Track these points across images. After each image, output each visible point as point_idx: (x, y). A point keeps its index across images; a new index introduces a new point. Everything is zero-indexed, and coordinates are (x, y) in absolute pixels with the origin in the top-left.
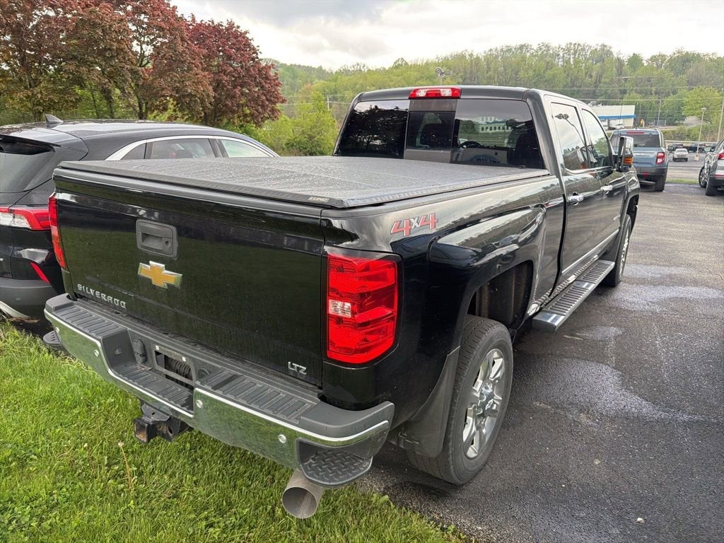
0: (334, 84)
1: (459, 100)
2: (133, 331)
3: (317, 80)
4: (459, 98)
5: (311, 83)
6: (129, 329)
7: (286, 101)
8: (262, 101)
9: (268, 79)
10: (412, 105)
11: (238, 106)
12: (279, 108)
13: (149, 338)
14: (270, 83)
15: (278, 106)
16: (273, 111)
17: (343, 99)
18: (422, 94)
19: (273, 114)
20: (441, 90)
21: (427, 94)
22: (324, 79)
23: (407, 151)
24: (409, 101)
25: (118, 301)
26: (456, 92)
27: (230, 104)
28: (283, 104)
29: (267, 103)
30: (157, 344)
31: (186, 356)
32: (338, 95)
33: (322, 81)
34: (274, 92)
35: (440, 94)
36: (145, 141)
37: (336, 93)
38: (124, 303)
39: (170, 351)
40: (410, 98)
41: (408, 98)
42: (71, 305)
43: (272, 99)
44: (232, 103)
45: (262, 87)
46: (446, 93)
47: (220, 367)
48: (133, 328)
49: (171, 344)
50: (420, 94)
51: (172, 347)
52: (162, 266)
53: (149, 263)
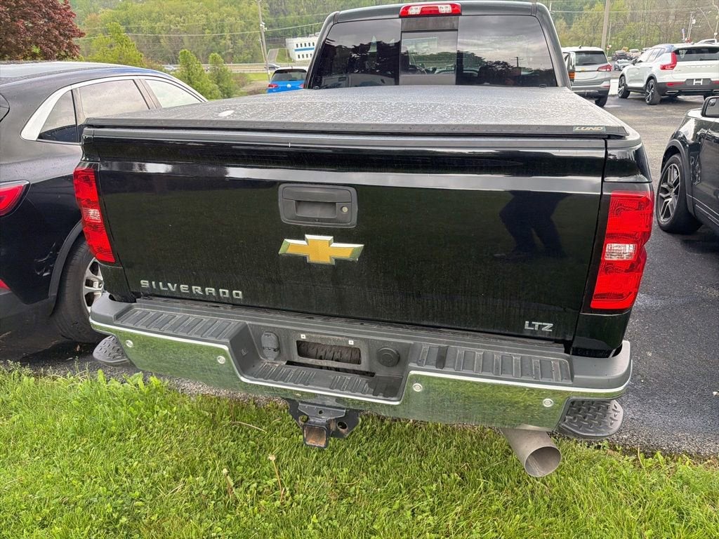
0: (124, 12)
1: (460, 17)
2: (254, 323)
3: (102, 9)
4: (460, 14)
5: (96, 11)
6: (247, 322)
7: (84, 34)
8: (56, 37)
9: (57, 9)
10: (404, 24)
11: (25, 43)
12: (76, 43)
13: (288, 327)
14: (60, 14)
15: (74, 41)
16: (70, 47)
17: (139, 30)
18: (415, 10)
19: (71, 51)
20: (439, 6)
21: (422, 11)
22: (111, 8)
23: (403, 77)
24: (400, 19)
25: (227, 291)
26: (456, 8)
27: (13, 41)
28: (81, 38)
29: (62, 38)
30: (303, 332)
31: (352, 338)
32: (132, 26)
33: (109, 10)
34: (67, 24)
35: (438, 11)
36: (69, 88)
37: (129, 24)
38: (240, 292)
39: (327, 337)
40: (400, 17)
41: (397, 16)
42: (130, 308)
43: (67, 32)
44: (17, 40)
45: (51, 19)
46: (445, 9)
47: (412, 342)
48: (255, 320)
49: (328, 329)
50: (413, 11)
51: (329, 332)
52: (330, 238)
53: (303, 238)
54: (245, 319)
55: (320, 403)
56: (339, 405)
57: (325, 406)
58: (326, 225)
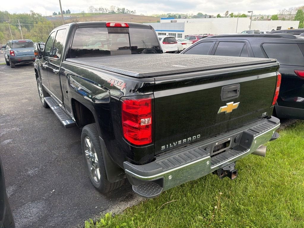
1: (129, 28)
10: (109, 30)
13: (213, 142)
20: (121, 24)
24: (107, 28)
25: (195, 137)
26: (127, 25)
30: (217, 142)
38: (200, 135)
39: (223, 140)
41: (105, 27)
46: (123, 25)
47: (242, 131)
48: (203, 145)
49: (224, 137)
50: (111, 25)
51: (223, 138)
52: (233, 102)
53: (226, 105)
54: (199, 146)
55: (226, 165)
56: (231, 163)
57: (228, 165)
58: (231, 99)
